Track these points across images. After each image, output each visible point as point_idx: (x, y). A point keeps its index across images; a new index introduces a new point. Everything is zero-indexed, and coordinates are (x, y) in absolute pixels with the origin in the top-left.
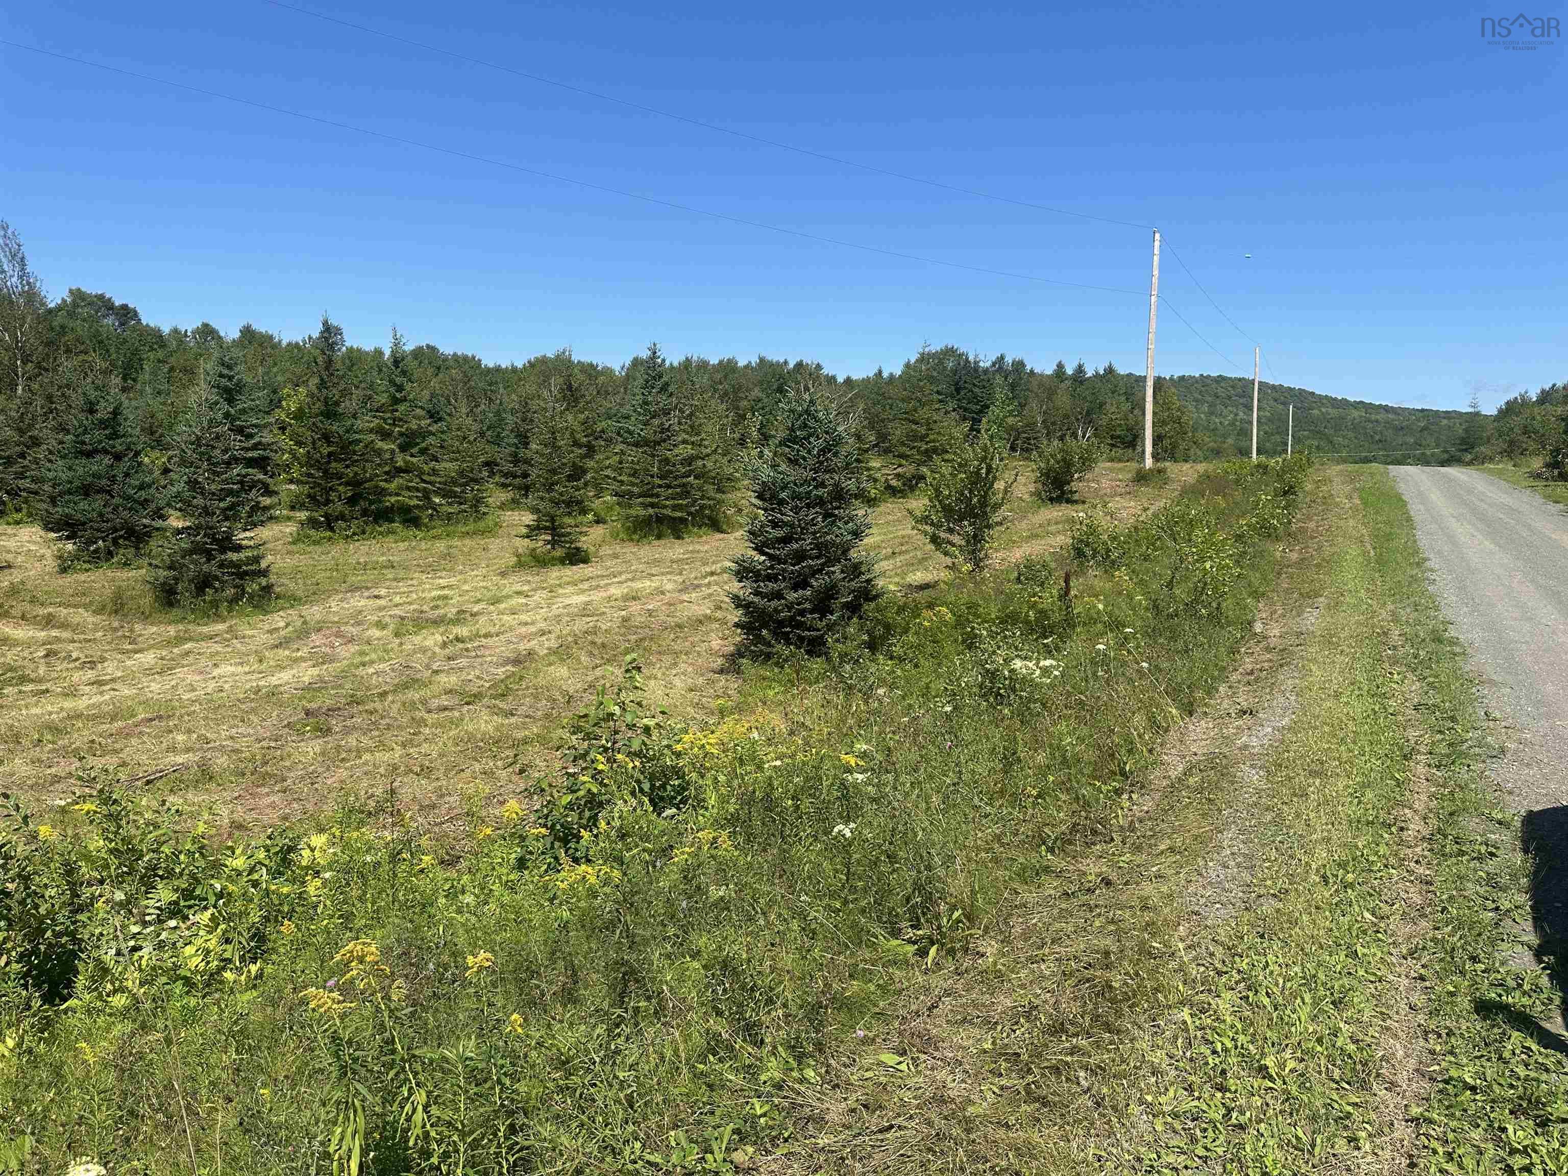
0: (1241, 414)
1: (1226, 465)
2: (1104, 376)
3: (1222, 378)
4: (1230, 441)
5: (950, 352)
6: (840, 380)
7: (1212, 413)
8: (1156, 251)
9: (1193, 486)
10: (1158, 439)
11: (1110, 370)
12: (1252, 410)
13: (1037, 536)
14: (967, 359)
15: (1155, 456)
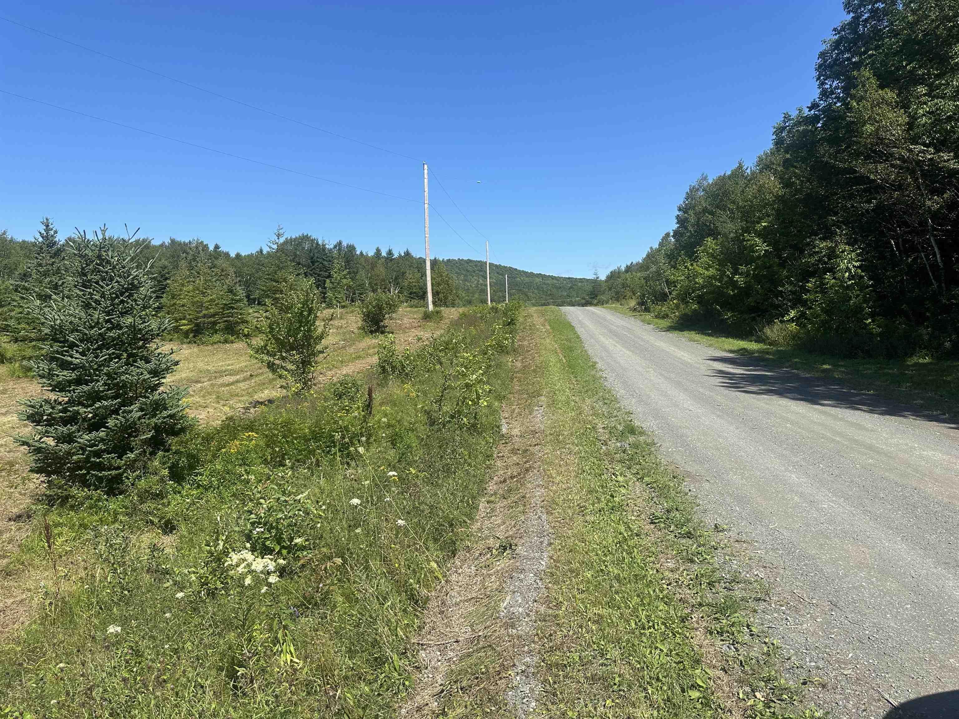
0: (481, 280)
1: (475, 308)
2: (404, 257)
3: (469, 261)
4: (476, 296)
5: (306, 238)
6: (233, 255)
7: (466, 280)
8: (426, 176)
9: (456, 321)
10: (435, 294)
11: (407, 254)
12: (486, 278)
13: (359, 357)
14: (317, 244)
15: (434, 303)
